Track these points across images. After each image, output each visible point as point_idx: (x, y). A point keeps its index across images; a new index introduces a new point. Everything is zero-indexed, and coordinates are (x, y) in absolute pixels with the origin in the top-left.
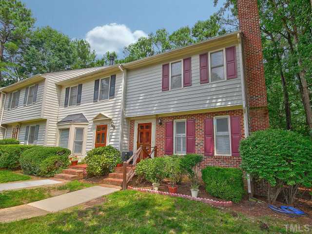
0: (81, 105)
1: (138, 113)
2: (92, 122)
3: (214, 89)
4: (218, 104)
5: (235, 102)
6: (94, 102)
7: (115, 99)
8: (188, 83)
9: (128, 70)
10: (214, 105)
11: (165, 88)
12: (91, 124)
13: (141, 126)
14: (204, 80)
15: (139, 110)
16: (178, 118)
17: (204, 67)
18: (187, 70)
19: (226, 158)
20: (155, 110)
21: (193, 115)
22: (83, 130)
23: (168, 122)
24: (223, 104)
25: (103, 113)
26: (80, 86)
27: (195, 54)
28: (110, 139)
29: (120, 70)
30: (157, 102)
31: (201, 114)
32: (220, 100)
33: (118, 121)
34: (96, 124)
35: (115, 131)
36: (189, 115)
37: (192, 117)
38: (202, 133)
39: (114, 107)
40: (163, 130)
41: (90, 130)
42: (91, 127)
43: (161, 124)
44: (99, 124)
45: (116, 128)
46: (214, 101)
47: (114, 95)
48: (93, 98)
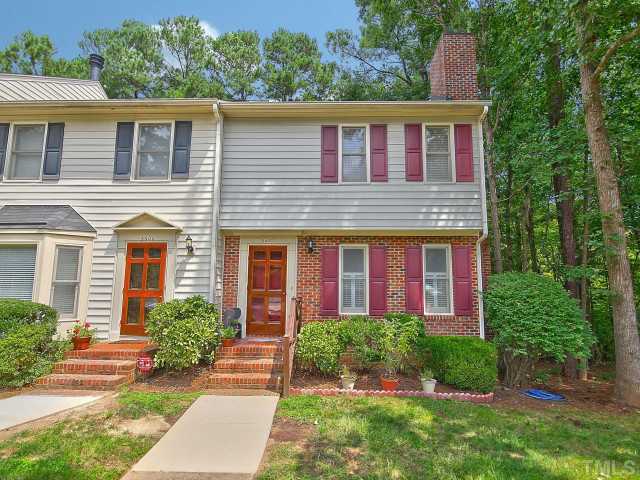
0: (60, 182)
1: (259, 224)
2: (111, 232)
3: (433, 196)
4: (441, 224)
5: (470, 223)
6: (115, 180)
7: (190, 182)
8: (380, 175)
9: (228, 119)
10: (433, 223)
11: (329, 176)
12: (109, 238)
13: (256, 253)
14: (414, 174)
15: (262, 217)
16: (350, 242)
17: (413, 149)
18: (380, 150)
19: (446, 320)
20: (303, 220)
21: (383, 238)
22: (78, 251)
23: (327, 248)
24: (450, 224)
25: (152, 212)
26: (57, 129)
27: (395, 119)
28: (178, 279)
29: (212, 113)
30: (310, 203)
31: (400, 238)
32: (444, 217)
33: (206, 238)
34: (122, 238)
35: (193, 260)
36: (375, 237)
37: (380, 242)
38: (400, 273)
39: (189, 203)
40: (315, 263)
41: (102, 253)
42: (105, 246)
43: (311, 250)
44: (137, 239)
45: (196, 253)
46: (435, 217)
47: (186, 171)
48: (112, 169)
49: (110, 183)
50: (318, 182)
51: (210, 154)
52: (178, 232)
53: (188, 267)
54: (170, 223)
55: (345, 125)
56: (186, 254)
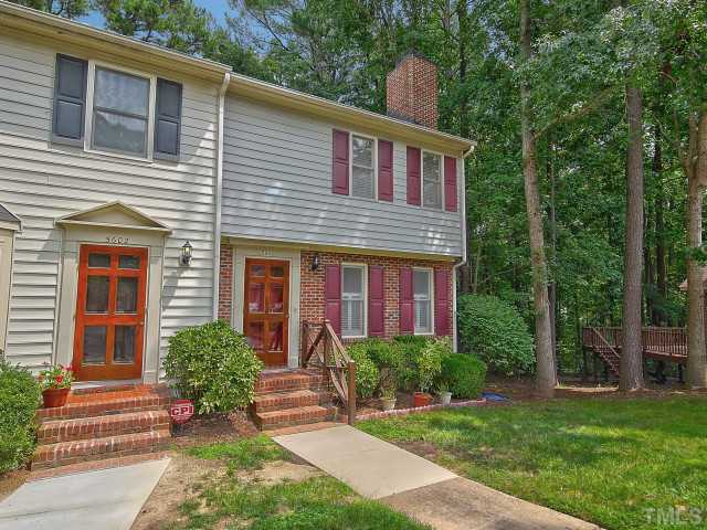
2: (51, 225)
4: (434, 249)
6: (53, 144)
7: (180, 168)
8: (386, 194)
10: (428, 248)
11: (340, 188)
12: (46, 235)
14: (414, 199)
17: (413, 173)
18: (386, 166)
21: (382, 258)
23: (331, 265)
27: (403, 140)
28: (166, 298)
32: (436, 242)
33: (207, 246)
34: (71, 236)
35: (188, 274)
36: (374, 257)
38: (395, 295)
40: (317, 282)
41: (34, 258)
42: (39, 246)
43: (314, 267)
44: (100, 240)
45: (193, 264)
46: (430, 241)
47: (176, 152)
48: (47, 125)
49: (44, 147)
50: (329, 192)
51: (209, 135)
52: (166, 235)
53: (181, 283)
54: (158, 221)
55: (356, 134)
56: (177, 265)
